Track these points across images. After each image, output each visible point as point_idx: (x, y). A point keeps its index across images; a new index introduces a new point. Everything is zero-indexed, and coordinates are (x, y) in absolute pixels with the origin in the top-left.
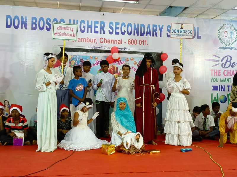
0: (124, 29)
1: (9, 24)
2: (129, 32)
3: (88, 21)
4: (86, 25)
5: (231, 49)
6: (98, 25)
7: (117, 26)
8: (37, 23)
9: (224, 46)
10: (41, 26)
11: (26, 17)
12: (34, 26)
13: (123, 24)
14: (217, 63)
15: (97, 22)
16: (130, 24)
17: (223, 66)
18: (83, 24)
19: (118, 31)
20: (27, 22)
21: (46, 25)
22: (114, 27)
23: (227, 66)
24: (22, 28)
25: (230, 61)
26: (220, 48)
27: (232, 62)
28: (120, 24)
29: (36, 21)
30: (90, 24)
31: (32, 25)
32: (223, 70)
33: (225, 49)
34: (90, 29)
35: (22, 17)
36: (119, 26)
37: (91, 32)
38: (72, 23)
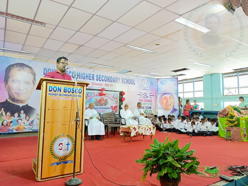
0: (103, 78)
2: (106, 80)
3: (86, 74)
4: (85, 75)
5: (146, 90)
6: (91, 76)
7: (100, 77)
9: (144, 88)
13: (103, 76)
14: (141, 96)
15: (91, 74)
16: (106, 76)
17: (144, 97)
18: (84, 75)
19: (100, 79)
22: (98, 77)
26: (142, 89)
28: (101, 76)
30: (87, 75)
32: (143, 99)
33: (144, 90)
34: (87, 78)
36: (101, 77)
37: (88, 79)
38: (79, 74)
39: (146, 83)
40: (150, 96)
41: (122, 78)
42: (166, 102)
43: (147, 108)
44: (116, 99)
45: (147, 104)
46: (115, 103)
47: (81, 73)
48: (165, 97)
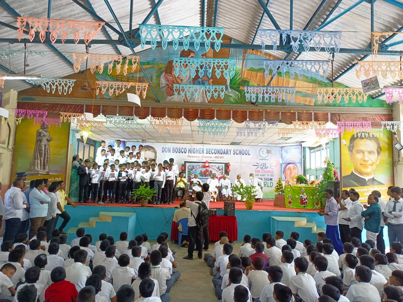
1: (163, 151)
2: (215, 153)
5: (265, 160)
9: (262, 158)
11: (170, 148)
15: (201, 149)
16: (215, 149)
17: (262, 168)
18: (194, 150)
19: (210, 152)
21: (178, 151)
24: (168, 152)
25: (265, 166)
26: (260, 160)
28: (211, 149)
29: (174, 149)
30: (197, 150)
33: (262, 160)
37: (198, 153)
38: (190, 149)
39: (265, 153)
41: (234, 150)
42: (290, 173)
43: (266, 179)
44: (221, 170)
45: (266, 175)
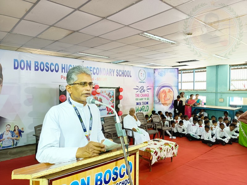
0: (95, 71)
1: (16, 66)
5: (143, 82)
8: (39, 66)
9: (141, 81)
10: (42, 68)
11: (30, 61)
12: (37, 68)
14: (138, 90)
16: (98, 68)
20: (31, 65)
21: (45, 68)
23: (142, 92)
24: (27, 69)
25: (143, 89)
27: (144, 89)
29: (38, 65)
31: (35, 68)
32: (140, 94)
33: (141, 82)
35: (27, 61)
38: (63, 66)
39: (143, 75)
40: (148, 90)
41: (117, 70)
42: (165, 96)
43: (144, 103)
44: (112, 98)
45: (144, 99)
46: (111, 102)
47: (67, 65)
48: (163, 91)
